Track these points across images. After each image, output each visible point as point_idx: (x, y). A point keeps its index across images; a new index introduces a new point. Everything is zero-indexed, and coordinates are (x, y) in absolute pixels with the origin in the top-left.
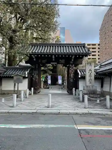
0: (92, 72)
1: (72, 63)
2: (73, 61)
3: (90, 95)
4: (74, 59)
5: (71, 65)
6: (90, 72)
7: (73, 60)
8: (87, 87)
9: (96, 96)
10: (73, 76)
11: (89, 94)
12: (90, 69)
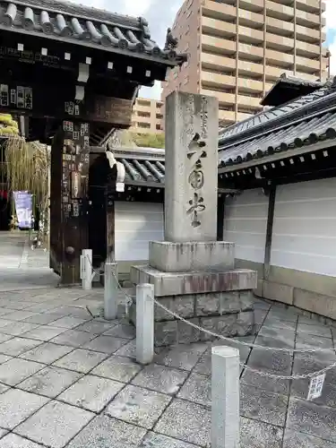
0: (204, 155)
1: (74, 110)
2: (81, 104)
3: (201, 301)
4: (87, 86)
5: (69, 126)
6: (198, 152)
7: (80, 95)
8: (180, 248)
9: (232, 307)
10: (82, 184)
11: (195, 294)
12: (197, 137)
